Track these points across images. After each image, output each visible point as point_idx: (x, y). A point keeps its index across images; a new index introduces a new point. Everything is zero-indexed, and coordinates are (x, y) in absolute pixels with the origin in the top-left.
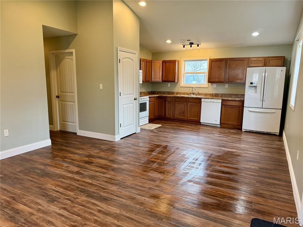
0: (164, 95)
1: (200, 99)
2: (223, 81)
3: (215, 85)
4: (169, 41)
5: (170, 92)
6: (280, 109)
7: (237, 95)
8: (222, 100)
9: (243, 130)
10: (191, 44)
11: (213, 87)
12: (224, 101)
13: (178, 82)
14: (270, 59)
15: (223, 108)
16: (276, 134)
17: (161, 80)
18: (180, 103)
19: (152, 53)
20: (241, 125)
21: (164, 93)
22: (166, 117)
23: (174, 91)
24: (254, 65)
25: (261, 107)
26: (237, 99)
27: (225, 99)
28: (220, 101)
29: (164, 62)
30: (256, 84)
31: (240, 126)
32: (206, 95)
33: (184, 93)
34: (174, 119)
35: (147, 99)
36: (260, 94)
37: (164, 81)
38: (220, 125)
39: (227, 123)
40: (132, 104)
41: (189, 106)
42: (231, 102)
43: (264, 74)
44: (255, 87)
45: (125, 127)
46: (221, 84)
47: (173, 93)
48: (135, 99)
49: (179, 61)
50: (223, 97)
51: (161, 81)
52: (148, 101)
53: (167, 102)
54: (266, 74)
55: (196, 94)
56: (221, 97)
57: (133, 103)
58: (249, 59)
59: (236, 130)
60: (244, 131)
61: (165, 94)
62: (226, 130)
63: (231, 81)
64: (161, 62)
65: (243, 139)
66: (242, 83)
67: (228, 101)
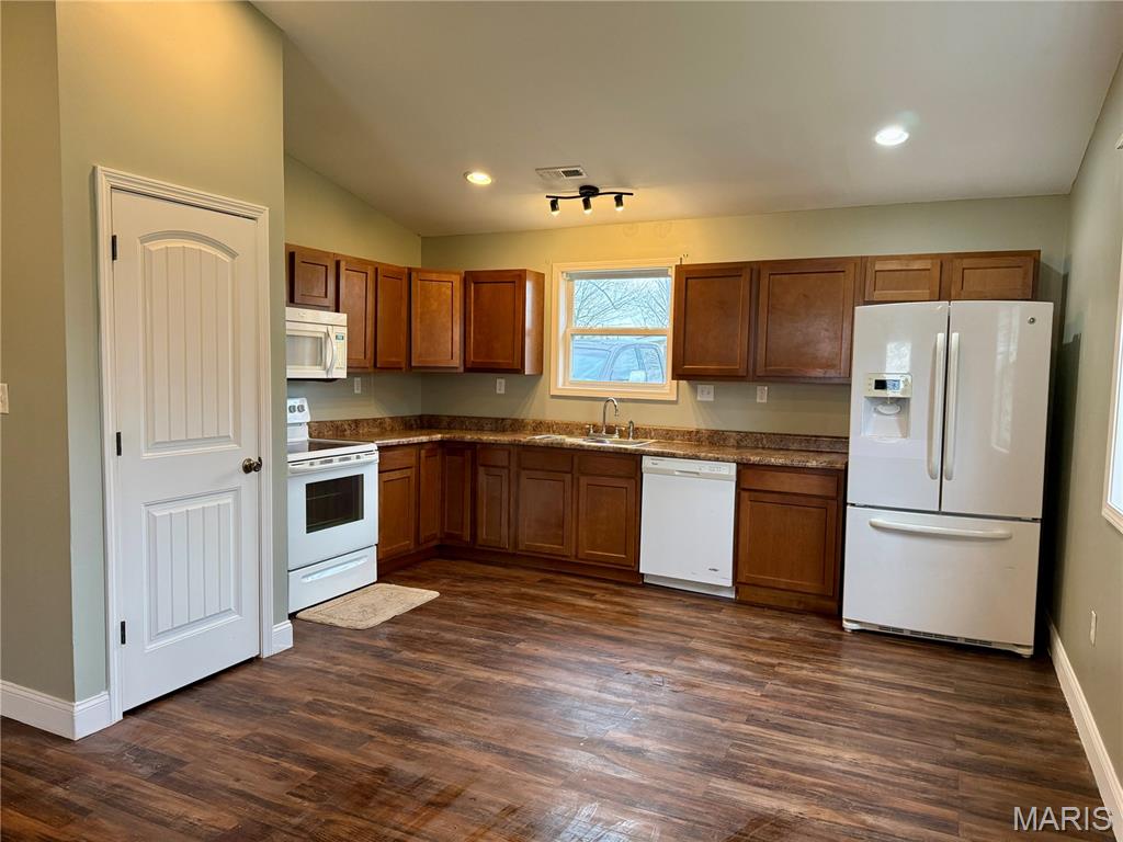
0: (468, 437)
1: (636, 457)
2: (742, 372)
3: (707, 393)
4: (479, 178)
5: (503, 419)
6: (1034, 520)
7: (810, 443)
8: (738, 464)
9: (846, 625)
10: (588, 192)
11: (699, 398)
12: (749, 473)
13: (542, 373)
14: (966, 263)
15: (746, 504)
16: (1019, 651)
17: (457, 362)
18: (539, 474)
19: (424, 239)
20: (837, 598)
21: (479, 424)
22: (480, 541)
23: (522, 417)
24: (890, 294)
25: (937, 509)
26: (813, 464)
27: (754, 459)
28: (730, 470)
29: (473, 279)
30: (902, 386)
31: (831, 598)
32: (668, 435)
33: (568, 425)
34: (514, 555)
35: (364, 458)
36: (926, 442)
37: (471, 369)
38: (737, 592)
39: (772, 585)
40: (231, 495)
41: (583, 489)
42: (784, 476)
43: (941, 337)
44: (901, 403)
45: (157, 635)
46: (734, 385)
47: (517, 425)
48: (248, 469)
49: (542, 276)
50: (746, 447)
51: (462, 370)
52: (375, 468)
53: (481, 470)
54: (954, 337)
55: (620, 431)
56: (738, 447)
57: (236, 490)
58: (862, 263)
59: (814, 618)
60: (854, 633)
61: (481, 429)
62: (759, 622)
63: (782, 373)
64: (457, 281)
65: (847, 690)
66: (837, 381)
67: (769, 474)
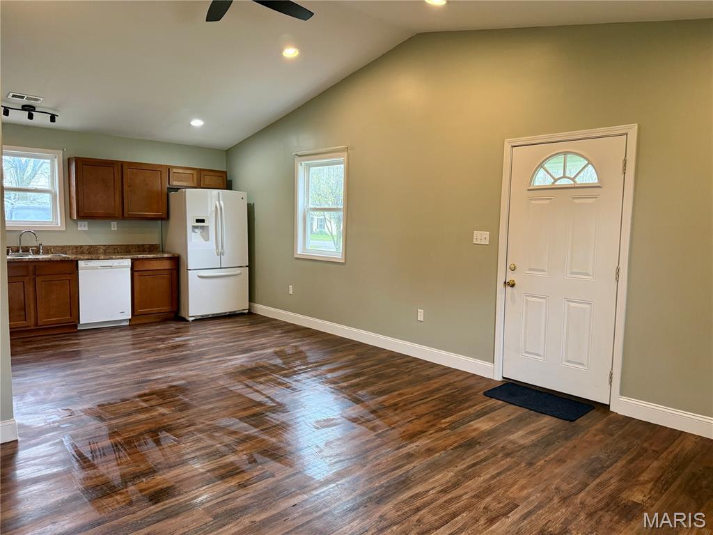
1: (74, 262)
3: (84, 225)
6: (246, 266)
8: (132, 259)
9: (189, 319)
10: (29, 109)
11: (79, 229)
12: (137, 263)
14: (205, 173)
15: (136, 277)
16: (244, 312)
25: (219, 267)
26: (166, 256)
28: (128, 262)
31: (175, 312)
36: (215, 243)
38: (133, 321)
39: (150, 312)
42: (154, 263)
43: (217, 203)
54: (221, 202)
55: (32, 250)
60: (193, 321)
63: (136, 215)
67: (147, 262)
